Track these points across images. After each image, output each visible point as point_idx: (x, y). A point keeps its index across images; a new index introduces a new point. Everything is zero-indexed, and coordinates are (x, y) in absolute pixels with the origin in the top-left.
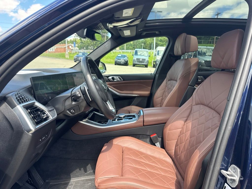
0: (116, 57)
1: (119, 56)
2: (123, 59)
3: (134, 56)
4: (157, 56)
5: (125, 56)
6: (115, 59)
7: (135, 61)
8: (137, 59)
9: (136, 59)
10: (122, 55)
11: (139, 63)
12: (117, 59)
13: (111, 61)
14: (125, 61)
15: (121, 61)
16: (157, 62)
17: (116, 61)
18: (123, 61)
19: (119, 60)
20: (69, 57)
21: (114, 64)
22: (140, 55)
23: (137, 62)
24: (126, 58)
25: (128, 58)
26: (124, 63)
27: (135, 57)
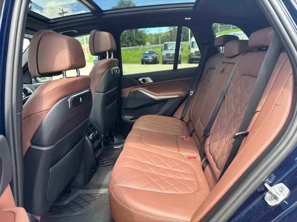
0: (143, 54)
1: (146, 52)
2: (151, 56)
3: (163, 51)
4: (191, 48)
5: (153, 53)
6: (142, 57)
7: (164, 58)
8: (167, 54)
9: (165, 55)
10: (149, 51)
11: (169, 59)
12: (143, 57)
13: (138, 60)
14: (153, 59)
15: (148, 59)
16: (192, 56)
17: (143, 59)
18: (150, 58)
19: (146, 58)
20: (90, 59)
21: (141, 63)
22: (171, 49)
23: (167, 58)
24: (155, 54)
25: (157, 54)
26: (153, 61)
27: (165, 53)
